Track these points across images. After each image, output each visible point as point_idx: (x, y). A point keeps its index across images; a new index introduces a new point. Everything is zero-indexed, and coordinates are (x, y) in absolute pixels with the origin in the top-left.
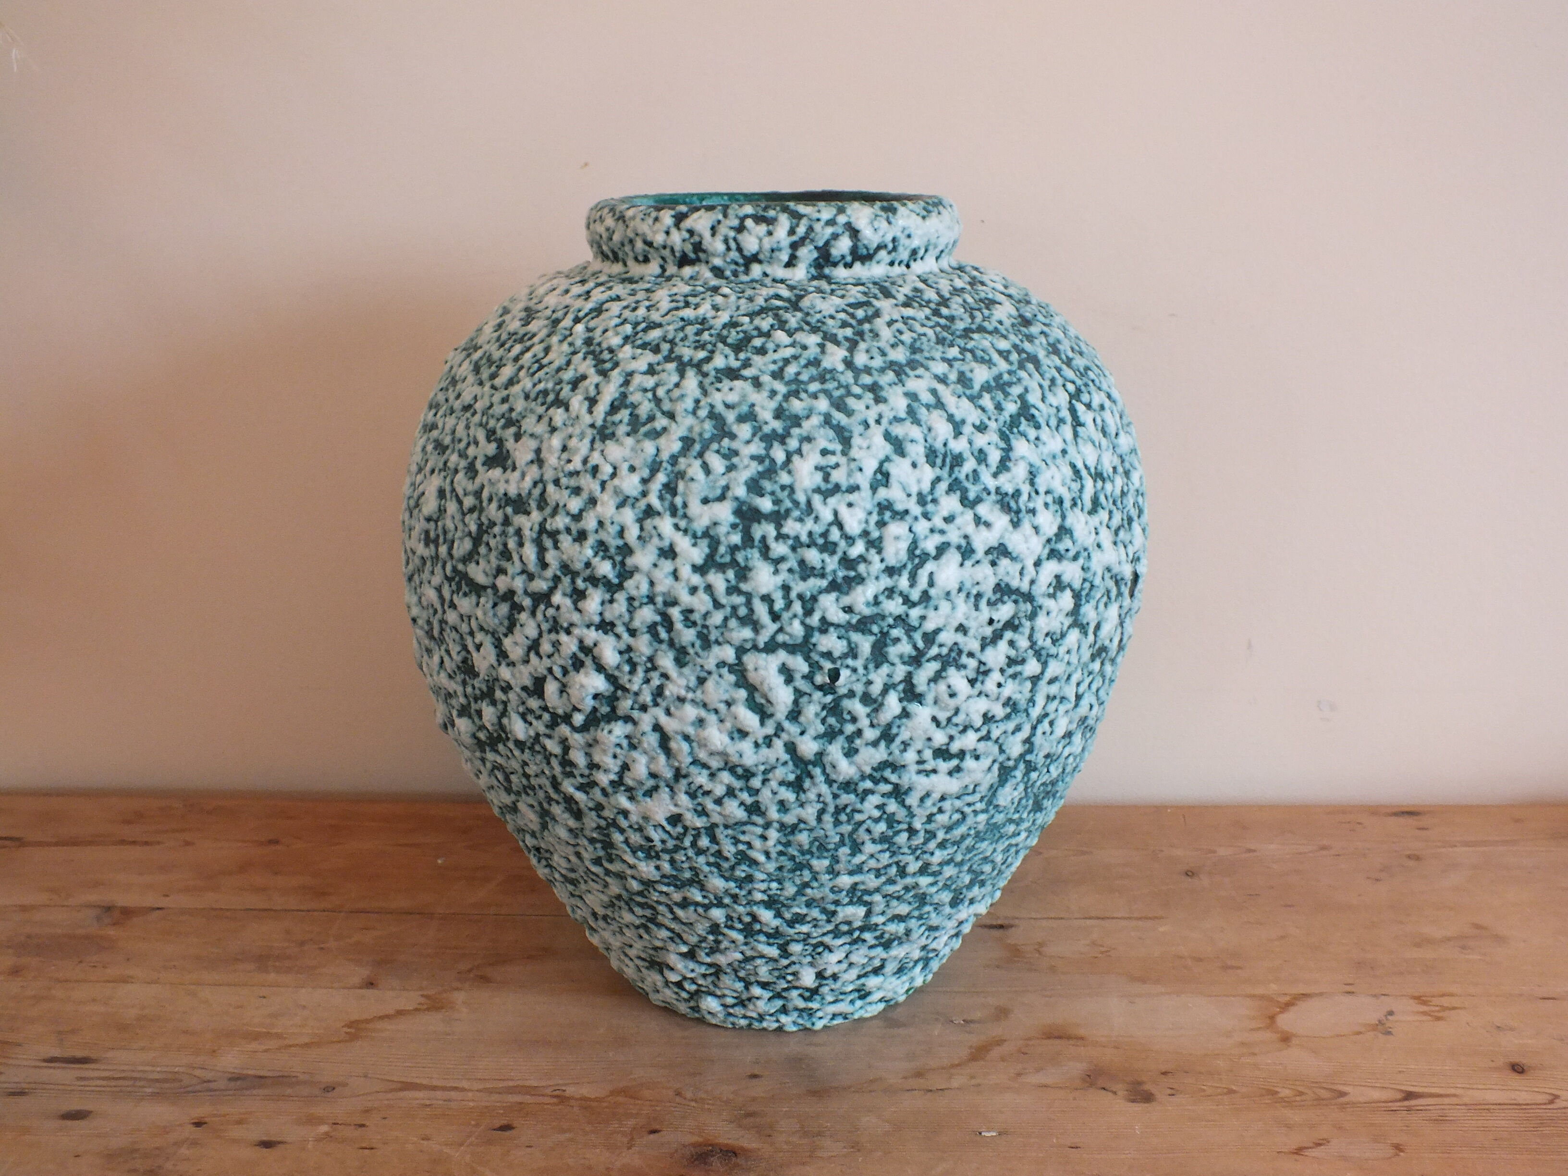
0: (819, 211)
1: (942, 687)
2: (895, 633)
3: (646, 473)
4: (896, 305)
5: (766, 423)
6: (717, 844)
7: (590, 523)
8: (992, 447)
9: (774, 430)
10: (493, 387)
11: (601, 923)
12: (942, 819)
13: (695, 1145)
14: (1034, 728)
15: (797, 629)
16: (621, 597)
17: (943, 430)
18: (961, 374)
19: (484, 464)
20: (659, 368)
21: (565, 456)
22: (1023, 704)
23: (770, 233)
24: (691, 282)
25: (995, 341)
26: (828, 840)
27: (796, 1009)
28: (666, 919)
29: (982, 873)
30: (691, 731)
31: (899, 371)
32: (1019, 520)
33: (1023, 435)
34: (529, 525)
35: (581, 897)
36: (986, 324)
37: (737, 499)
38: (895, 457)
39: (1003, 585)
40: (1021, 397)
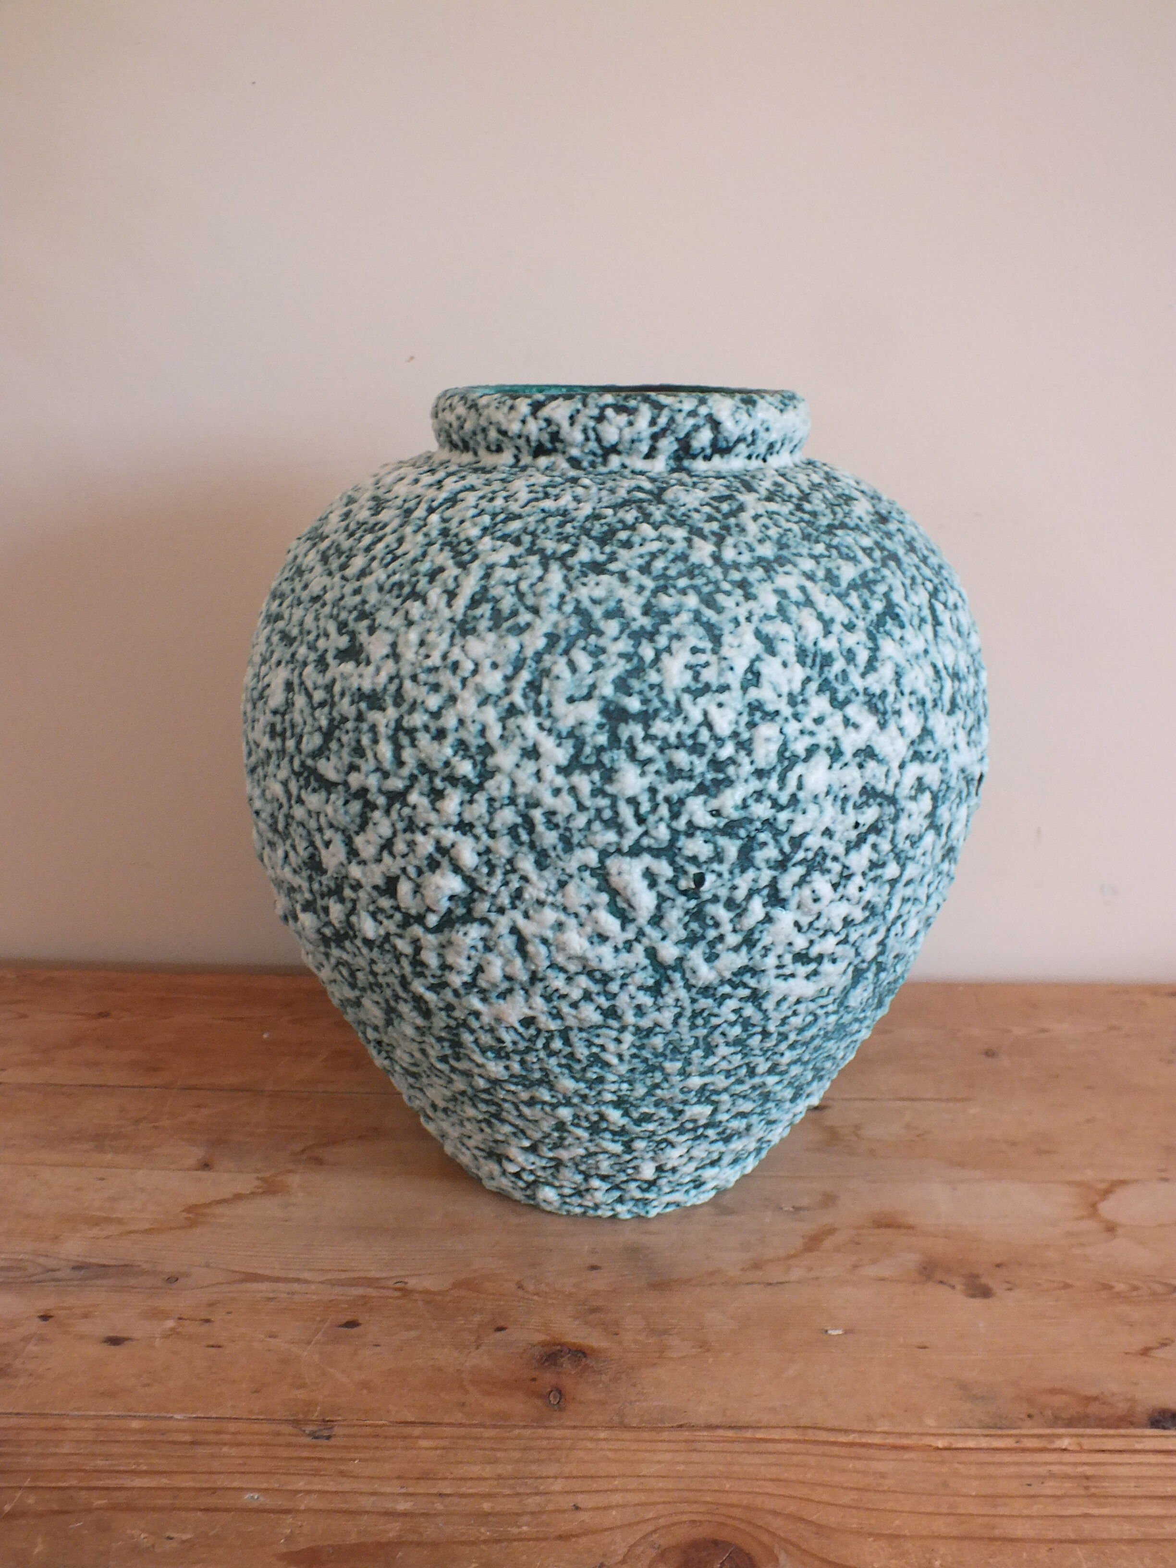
0: (681, 402)
1: (806, 892)
2: (763, 837)
3: (509, 670)
4: (759, 499)
5: (634, 620)
6: (570, 1046)
7: (450, 721)
8: (861, 647)
9: (642, 627)
10: (344, 578)
11: (440, 1114)
12: (796, 1021)
13: (544, 1344)
14: (888, 930)
15: (663, 833)
16: (481, 798)
17: (814, 628)
18: (829, 571)
19: (335, 658)
20: (521, 561)
21: (423, 651)
22: (880, 908)
23: (631, 424)
24: (548, 472)
25: (858, 538)
26: (683, 1043)
27: (632, 1199)
28: (510, 1113)
29: (823, 1069)
30: (549, 934)
31: (768, 566)
32: (886, 721)
33: (888, 634)
34: (384, 721)
35: (421, 1090)
36: (847, 520)
37: (603, 698)
38: (765, 656)
39: (869, 788)
40: (886, 595)
